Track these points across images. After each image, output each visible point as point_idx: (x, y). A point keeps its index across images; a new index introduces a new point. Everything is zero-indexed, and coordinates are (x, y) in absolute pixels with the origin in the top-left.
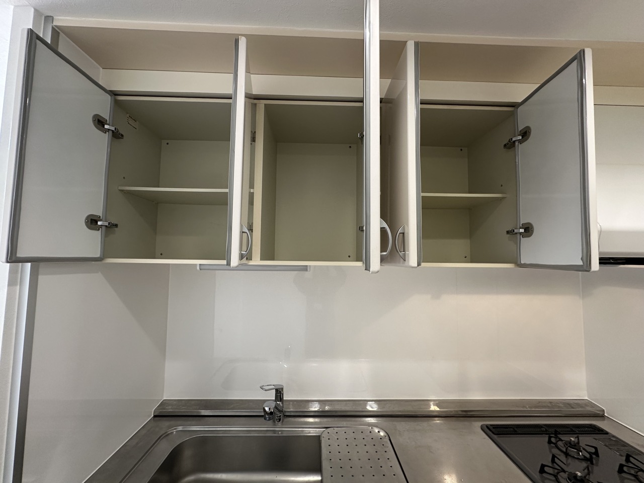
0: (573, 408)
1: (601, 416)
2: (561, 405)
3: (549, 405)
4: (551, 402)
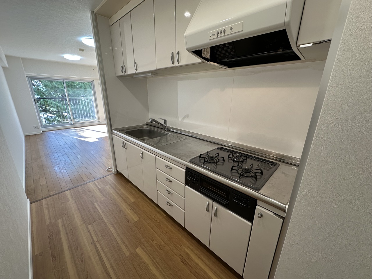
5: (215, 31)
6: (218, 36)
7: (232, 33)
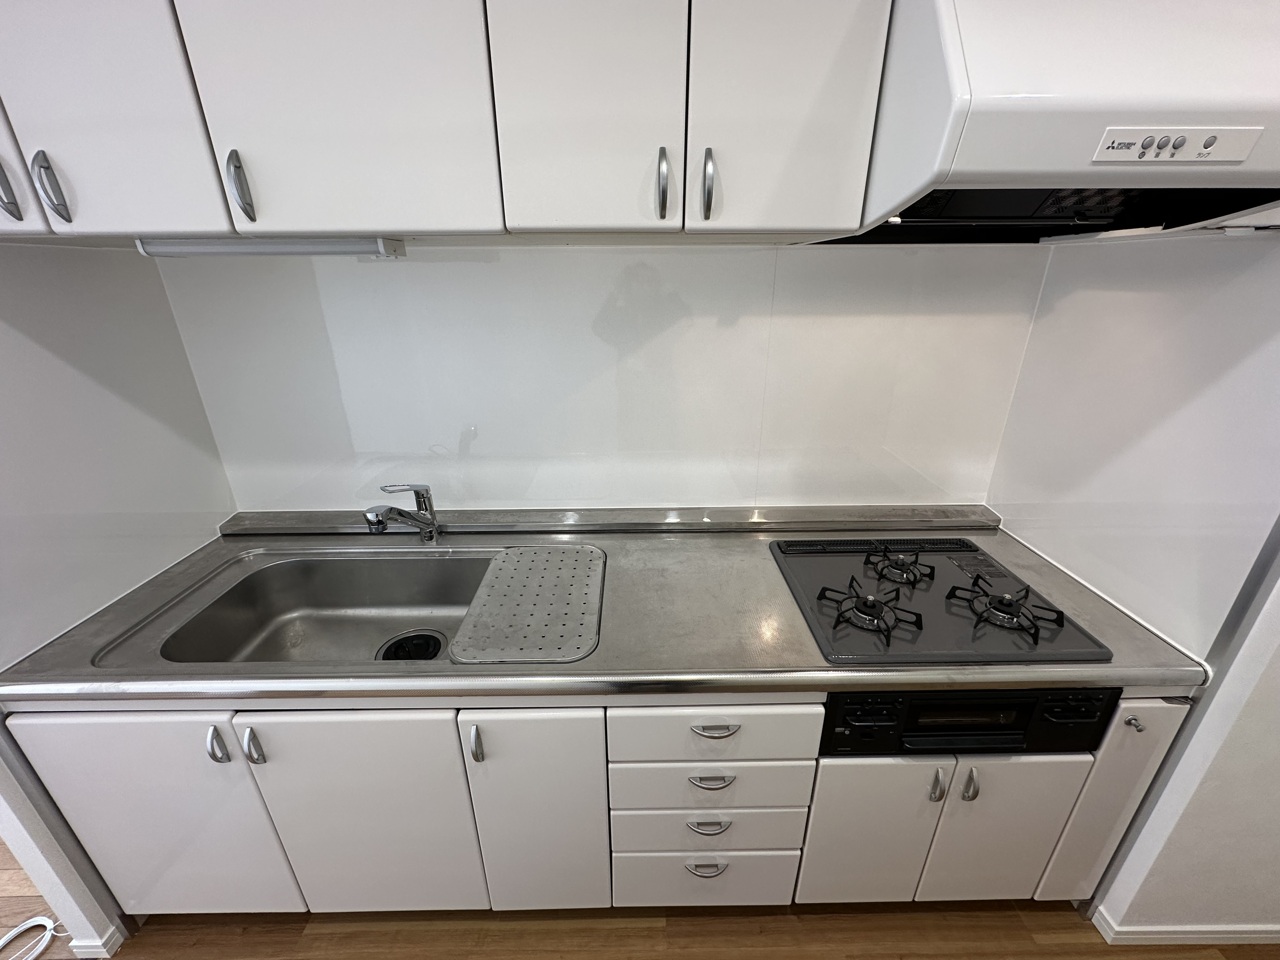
0: (948, 517)
1: (991, 528)
2: (930, 513)
3: (909, 513)
4: (913, 509)
5: (1140, 131)
6: (1142, 155)
7: (1203, 159)
